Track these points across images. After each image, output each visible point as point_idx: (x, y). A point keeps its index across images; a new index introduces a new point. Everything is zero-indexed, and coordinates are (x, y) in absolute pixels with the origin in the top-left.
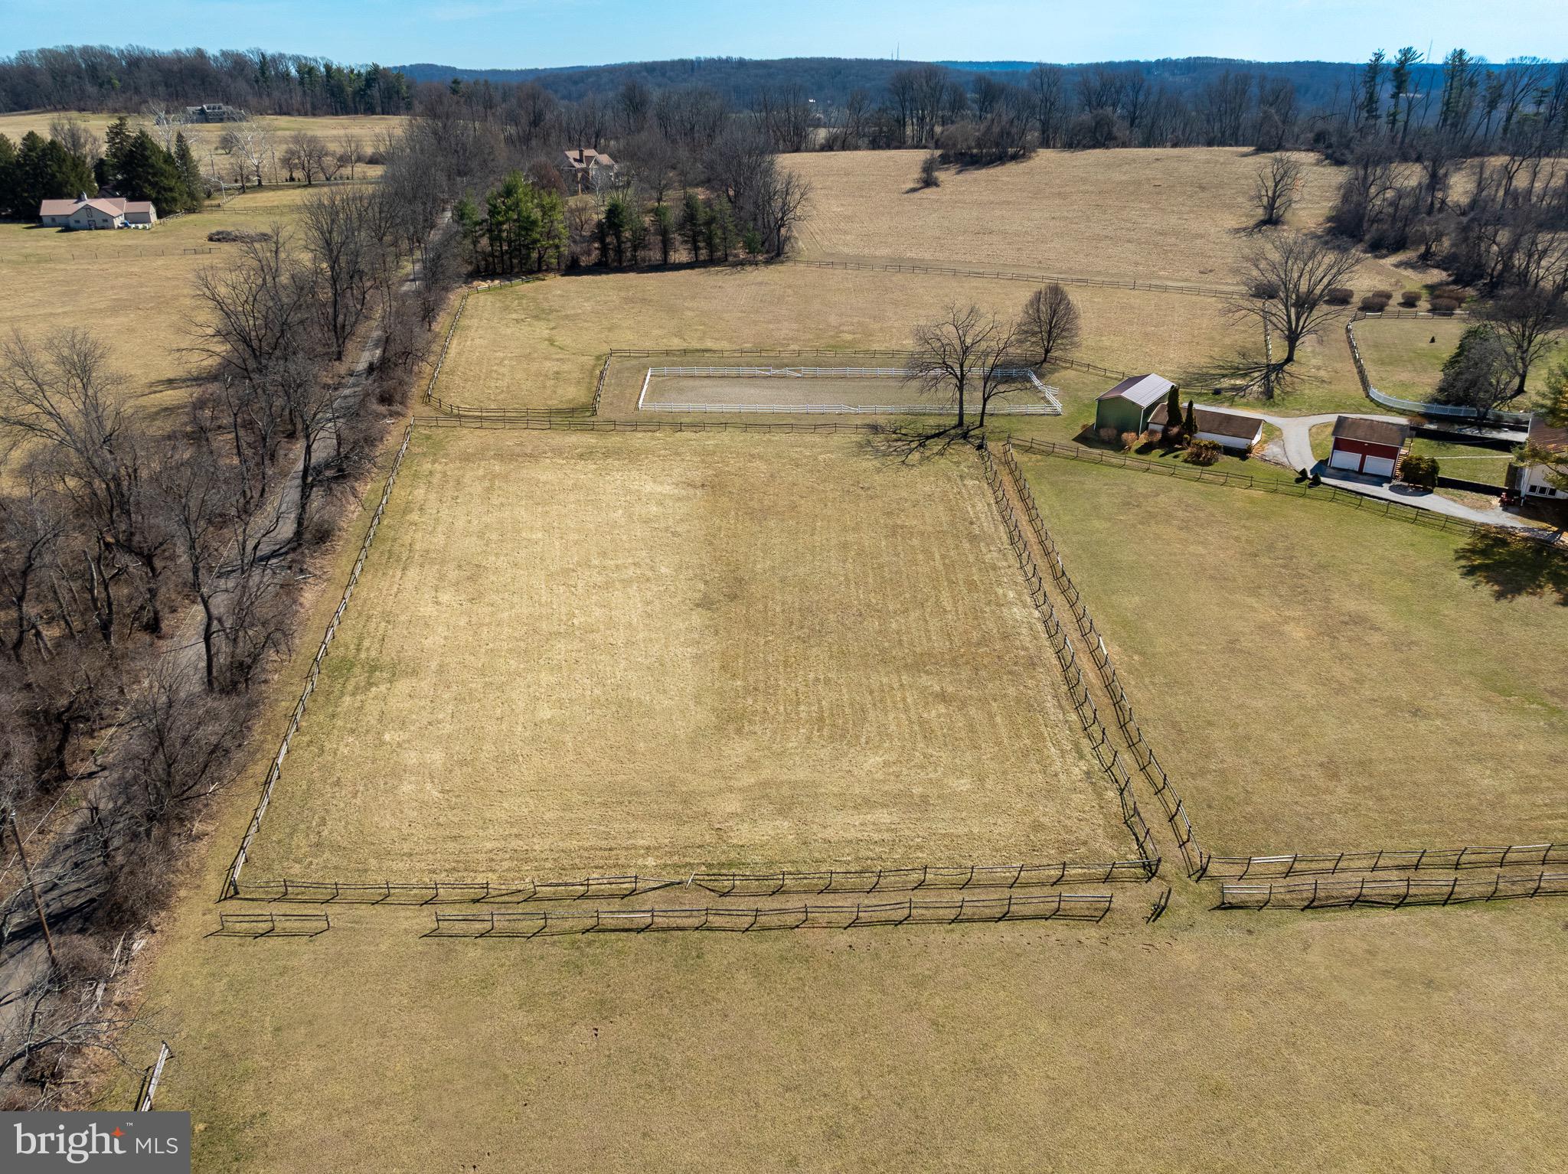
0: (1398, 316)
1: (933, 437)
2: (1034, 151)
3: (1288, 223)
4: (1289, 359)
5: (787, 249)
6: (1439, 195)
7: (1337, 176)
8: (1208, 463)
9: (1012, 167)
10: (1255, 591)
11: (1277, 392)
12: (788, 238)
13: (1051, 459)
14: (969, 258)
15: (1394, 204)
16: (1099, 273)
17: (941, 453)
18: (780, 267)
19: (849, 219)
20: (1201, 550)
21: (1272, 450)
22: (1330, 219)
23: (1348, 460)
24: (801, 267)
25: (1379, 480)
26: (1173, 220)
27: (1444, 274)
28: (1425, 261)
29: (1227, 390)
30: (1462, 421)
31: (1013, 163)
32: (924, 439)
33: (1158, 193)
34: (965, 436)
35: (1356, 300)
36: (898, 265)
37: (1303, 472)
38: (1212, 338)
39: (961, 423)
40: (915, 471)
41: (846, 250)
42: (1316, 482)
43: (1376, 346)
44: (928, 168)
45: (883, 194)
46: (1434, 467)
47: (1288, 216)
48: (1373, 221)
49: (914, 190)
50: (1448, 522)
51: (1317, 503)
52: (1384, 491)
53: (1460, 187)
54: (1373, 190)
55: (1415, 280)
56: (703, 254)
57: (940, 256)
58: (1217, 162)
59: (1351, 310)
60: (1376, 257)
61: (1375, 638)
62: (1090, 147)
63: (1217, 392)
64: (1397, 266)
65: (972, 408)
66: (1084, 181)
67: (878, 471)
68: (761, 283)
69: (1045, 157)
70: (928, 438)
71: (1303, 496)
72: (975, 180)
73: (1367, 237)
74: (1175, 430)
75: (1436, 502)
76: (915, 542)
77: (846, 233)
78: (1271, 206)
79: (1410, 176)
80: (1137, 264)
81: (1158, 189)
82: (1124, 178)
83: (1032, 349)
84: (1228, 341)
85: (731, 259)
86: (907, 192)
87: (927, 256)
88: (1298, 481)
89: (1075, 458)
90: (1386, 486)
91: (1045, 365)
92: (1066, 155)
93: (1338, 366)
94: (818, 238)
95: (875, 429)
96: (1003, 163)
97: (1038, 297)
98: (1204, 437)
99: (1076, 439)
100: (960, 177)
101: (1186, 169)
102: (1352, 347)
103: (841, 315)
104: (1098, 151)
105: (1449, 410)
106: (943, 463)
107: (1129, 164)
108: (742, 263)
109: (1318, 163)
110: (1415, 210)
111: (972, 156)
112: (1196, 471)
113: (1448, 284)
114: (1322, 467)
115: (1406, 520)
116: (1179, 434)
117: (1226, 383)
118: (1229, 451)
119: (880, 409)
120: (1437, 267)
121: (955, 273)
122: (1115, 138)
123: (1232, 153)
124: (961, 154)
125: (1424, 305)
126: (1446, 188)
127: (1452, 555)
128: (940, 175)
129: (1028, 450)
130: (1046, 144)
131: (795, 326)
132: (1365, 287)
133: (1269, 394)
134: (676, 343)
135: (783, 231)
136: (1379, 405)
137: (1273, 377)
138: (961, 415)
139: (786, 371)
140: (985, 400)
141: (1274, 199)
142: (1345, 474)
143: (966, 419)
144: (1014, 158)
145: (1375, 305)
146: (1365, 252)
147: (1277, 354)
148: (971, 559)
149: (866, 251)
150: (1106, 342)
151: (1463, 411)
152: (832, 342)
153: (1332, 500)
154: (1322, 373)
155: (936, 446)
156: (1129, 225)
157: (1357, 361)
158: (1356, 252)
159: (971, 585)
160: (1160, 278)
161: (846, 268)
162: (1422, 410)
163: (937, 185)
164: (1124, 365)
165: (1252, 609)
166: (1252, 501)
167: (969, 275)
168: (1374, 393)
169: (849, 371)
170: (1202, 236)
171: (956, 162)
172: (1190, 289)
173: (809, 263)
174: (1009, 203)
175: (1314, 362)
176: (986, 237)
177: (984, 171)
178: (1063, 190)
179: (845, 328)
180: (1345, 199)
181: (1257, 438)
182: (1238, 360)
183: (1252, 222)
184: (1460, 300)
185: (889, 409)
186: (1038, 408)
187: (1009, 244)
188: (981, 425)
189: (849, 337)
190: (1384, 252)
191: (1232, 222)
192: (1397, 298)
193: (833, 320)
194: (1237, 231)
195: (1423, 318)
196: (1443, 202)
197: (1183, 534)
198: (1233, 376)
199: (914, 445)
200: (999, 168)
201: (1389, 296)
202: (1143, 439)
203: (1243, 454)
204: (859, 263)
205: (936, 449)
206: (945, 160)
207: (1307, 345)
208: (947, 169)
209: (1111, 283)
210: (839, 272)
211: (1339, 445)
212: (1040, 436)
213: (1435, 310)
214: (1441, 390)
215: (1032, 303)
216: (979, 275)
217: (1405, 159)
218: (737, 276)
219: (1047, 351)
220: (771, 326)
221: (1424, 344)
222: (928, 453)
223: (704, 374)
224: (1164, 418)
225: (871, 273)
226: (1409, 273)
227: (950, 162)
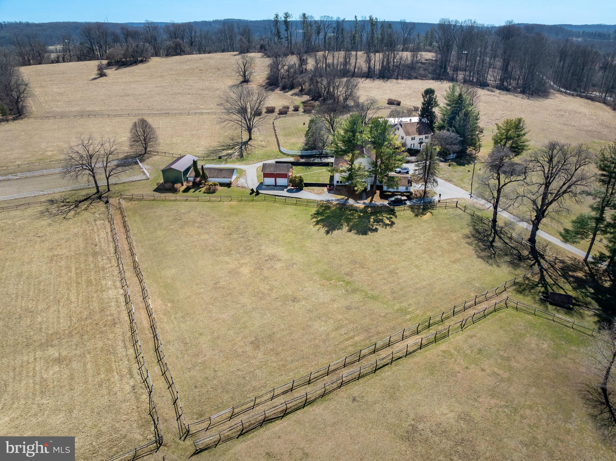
0: (292, 115)
1: (83, 201)
2: (150, 58)
3: (252, 81)
4: (250, 139)
5: (24, 112)
6: (304, 67)
7: (268, 61)
8: (214, 192)
9: (140, 66)
10: (228, 253)
11: (244, 154)
12: (24, 107)
13: (142, 202)
14: (117, 108)
15: (288, 71)
16: (175, 109)
17: (86, 209)
18: (21, 121)
19: (60, 94)
20: (206, 236)
21: (242, 181)
22: (268, 79)
23: (270, 181)
24: (31, 120)
25: (282, 187)
26: (207, 84)
27: (308, 97)
28: (302, 92)
29: (224, 156)
30: (314, 156)
31: (141, 64)
32: (78, 203)
33: (202, 73)
34: (100, 198)
35: (277, 110)
36: (82, 114)
37: (252, 190)
38: (220, 133)
39: (98, 191)
40: (71, 222)
41: (57, 110)
42: (258, 193)
43: (284, 129)
44: (100, 68)
45: (80, 82)
46: (301, 180)
47: (251, 78)
48: (282, 78)
49: (95, 79)
50: (308, 202)
51: (258, 203)
52: (284, 193)
53: (311, 64)
54: (280, 66)
55: (299, 100)
57: (103, 108)
58: (224, 59)
59: (275, 114)
60: (284, 92)
61: (279, 265)
62: (174, 55)
63: (220, 158)
64: (292, 95)
65: (102, 183)
66: (171, 70)
67: (50, 225)
68: (8, 130)
69: (155, 60)
70: (80, 202)
71: (253, 200)
72: (124, 72)
73: (280, 85)
74: (198, 179)
75: (306, 194)
76: (63, 263)
77: (58, 101)
78: (244, 76)
79: (293, 60)
80: (191, 104)
81: (201, 71)
82: (187, 67)
83: (140, 149)
84: (226, 134)
86: (92, 80)
87: (97, 109)
88: (251, 194)
89: (153, 200)
90: (285, 190)
91: (145, 155)
92: (164, 59)
93: (269, 139)
94: (43, 105)
95: (52, 202)
96: (137, 64)
98: (211, 181)
99: (155, 191)
100: (116, 72)
101: (212, 62)
102: (275, 130)
103: (48, 143)
104: (177, 57)
105: (309, 153)
106: (86, 214)
107: (190, 61)
109: (262, 57)
110: (295, 73)
111: (123, 62)
112: (208, 196)
113: (310, 101)
114: (261, 185)
115: (293, 204)
116: (200, 181)
117: (225, 153)
118: (222, 185)
119: (56, 190)
120: (306, 94)
121: (109, 115)
122: (185, 51)
123: (230, 55)
124: (118, 61)
125: (301, 109)
126: (306, 64)
127: (310, 217)
128: (107, 71)
129: (131, 199)
130: (157, 54)
131: (22, 151)
132: (280, 105)
133: (241, 156)
135: (20, 103)
136: (284, 154)
137: (243, 147)
138: (97, 187)
139: (10, 177)
140: (107, 179)
141: (245, 72)
142: (269, 187)
143: (100, 188)
144: (142, 61)
145: (284, 112)
146: (280, 90)
147: (245, 137)
148: (92, 266)
149: (67, 109)
150: (175, 140)
151: (314, 152)
152: (40, 157)
153: (265, 200)
154: (263, 143)
155: (83, 206)
156: (189, 87)
157: (276, 136)
158: (277, 91)
159: (89, 282)
160: (200, 109)
161: (55, 119)
162: (300, 154)
163: (106, 76)
164: (177, 152)
165: (227, 263)
166: (232, 207)
167: (115, 116)
168: (282, 149)
169: (45, 172)
170: (218, 89)
171: (116, 65)
172: (212, 113)
173: (37, 118)
174: (138, 81)
175: (260, 138)
176: (126, 98)
177: (128, 68)
178: (162, 74)
179: (49, 149)
180: (271, 71)
181: (234, 177)
182: (229, 142)
183: (239, 82)
184: (313, 107)
185: (63, 189)
186: (139, 177)
187: (136, 100)
188: (109, 190)
189: (50, 153)
190: (287, 90)
191: (230, 82)
192: (291, 108)
193: (43, 146)
194: (233, 86)
195: (301, 115)
196: (306, 69)
197: (200, 230)
198: (228, 149)
199: (72, 207)
200: (135, 67)
201: (288, 108)
202: (185, 185)
203: (229, 185)
204: (63, 116)
205: (84, 207)
206: (109, 65)
207: (256, 133)
208: (112, 68)
209: (179, 113)
210: (51, 121)
211: (266, 175)
212: (136, 192)
213: (305, 112)
214: (306, 144)
216: (121, 115)
217: (293, 54)
219: (146, 149)
220: (8, 153)
221: (301, 126)
222: (79, 210)
224: (193, 174)
225: (68, 120)
226: (296, 98)
227: (113, 65)
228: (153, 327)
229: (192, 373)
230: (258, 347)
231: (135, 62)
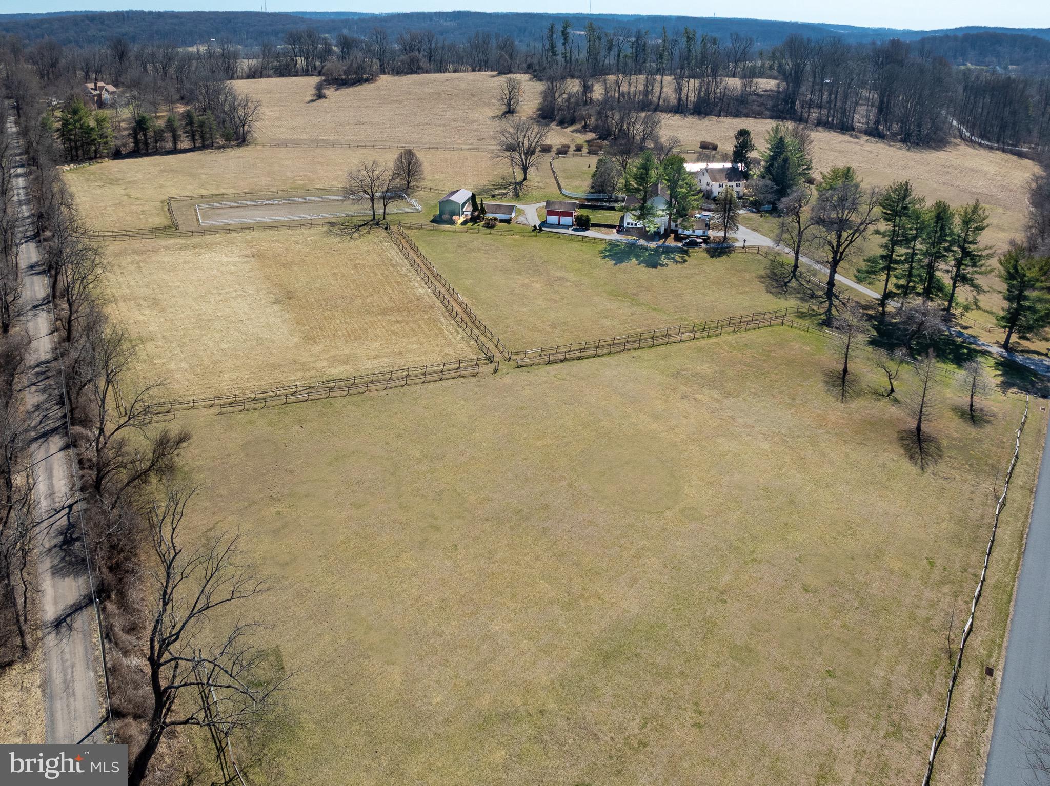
0: (574, 156)
1: (362, 226)
2: (378, 77)
3: (519, 112)
4: (525, 179)
5: (248, 138)
6: (589, 95)
7: (540, 87)
8: (493, 227)
9: (366, 87)
10: (519, 273)
11: (521, 194)
12: (249, 132)
13: (421, 231)
14: (355, 138)
15: (568, 100)
16: (426, 143)
17: (368, 233)
18: (247, 148)
19: (279, 119)
20: (495, 261)
21: (521, 219)
22: (539, 110)
23: (553, 219)
24: (259, 147)
25: (567, 227)
26: (460, 113)
27: (594, 135)
28: (585, 129)
29: (498, 195)
30: (602, 200)
31: (367, 83)
32: (358, 228)
33: (450, 99)
34: (377, 224)
35: (554, 149)
36: (316, 143)
37: (535, 226)
38: (487, 172)
39: (374, 219)
40: (358, 241)
41: (283, 137)
42: (541, 230)
43: (564, 171)
44: (319, 87)
45: (295, 104)
46: (588, 219)
47: (518, 109)
48: (559, 110)
49: (312, 101)
50: (595, 240)
51: (542, 239)
52: (570, 231)
53: (598, 91)
54: (557, 95)
55: (581, 139)
56: (198, 143)
57: (339, 138)
58: (478, 81)
59: (552, 154)
60: (562, 128)
61: (568, 284)
62: (408, 74)
63: (493, 196)
64: (572, 132)
65: (379, 211)
66: (409, 93)
67: (339, 242)
68: (239, 158)
69: (385, 80)
70: (359, 227)
71: (536, 236)
72: (347, 94)
73: (557, 118)
74: (476, 213)
75: (591, 233)
76: (367, 269)
77: (279, 127)
78: (509, 104)
79: (574, 86)
80: (445, 137)
81: (450, 97)
82: (430, 91)
83: (400, 182)
84: (495, 173)
85: (215, 145)
87: (331, 138)
88: (533, 230)
89: (432, 230)
90: (570, 229)
91: (409, 190)
92: (396, 78)
93: (548, 181)
94: (265, 131)
95: (332, 224)
96: (361, 84)
97: (401, 156)
98: (490, 216)
99: (431, 222)
100: (338, 93)
101: (462, 85)
102: (553, 172)
103: (293, 172)
104: (413, 76)
105: (596, 196)
106: (370, 236)
107: (432, 83)
108: (223, 147)
109: (530, 80)
110: (577, 103)
111: (342, 80)
112: (488, 230)
113: (596, 139)
114: (543, 224)
115: (579, 241)
116: (479, 215)
117: (497, 192)
118: (502, 221)
119: (332, 215)
120: (591, 131)
121: (350, 146)
122: (422, 68)
123: (486, 75)
124: (336, 79)
125: (585, 150)
126: (591, 92)
127: (597, 252)
128: (326, 92)
129: (410, 228)
130: (384, 72)
131: (269, 179)
132: (558, 143)
133: (517, 195)
134: (203, 192)
135: (246, 127)
136: (566, 196)
137: (518, 188)
138: (374, 215)
139: (274, 201)
140: (385, 206)
141: (509, 101)
142: (552, 226)
143: (376, 217)
144: (368, 80)
145: (563, 151)
146: (557, 125)
147: (520, 177)
148: (395, 273)
149: (295, 137)
150: (437, 177)
151: (602, 196)
152: (293, 186)
153: (548, 236)
154: (540, 184)
155: (365, 230)
156: (438, 117)
157: (556, 178)
158: (553, 126)
159: (398, 283)
160: (458, 144)
161: (286, 147)
162: (585, 197)
163: (325, 97)
164: (448, 188)
165: (519, 279)
166: (514, 240)
167: (357, 147)
168: (564, 191)
169: (308, 199)
170: (476, 121)
171: (334, 84)
172: (473, 149)
173: (264, 145)
174: (369, 107)
175: (536, 179)
176: (362, 126)
177: (351, 89)
178: (398, 98)
179: (297, 178)
180: (545, 99)
181: (513, 215)
182: (501, 182)
183: (501, 113)
184: (601, 147)
185: (336, 215)
186: (409, 209)
187: (375, 129)
188: (384, 219)
189: (301, 183)
190: (566, 125)
191: (490, 113)
192: (573, 148)
193: (289, 175)
194: (494, 118)
195: (585, 156)
196: (591, 99)
197: (487, 256)
198: (500, 188)
199: (354, 230)
200: (359, 87)
201: (569, 147)
202: (462, 219)
203: (508, 221)
204: (294, 144)
205: (365, 231)
206: (328, 83)
207: (532, 171)
208: (329, 88)
209: (433, 148)
210: (283, 149)
211: (550, 213)
212: (415, 221)
213: (590, 152)
214: (592, 187)
215: (398, 159)
216: (363, 147)
217: (573, 77)
218: (223, 154)
219: (409, 183)
220: (255, 180)
221: (586, 168)
222: (362, 233)
223: (227, 206)
224: (470, 208)
225: (302, 149)
226: (578, 135)
227: (330, 84)
228: (465, 311)
229: (505, 335)
230: (555, 328)
231: (359, 81)
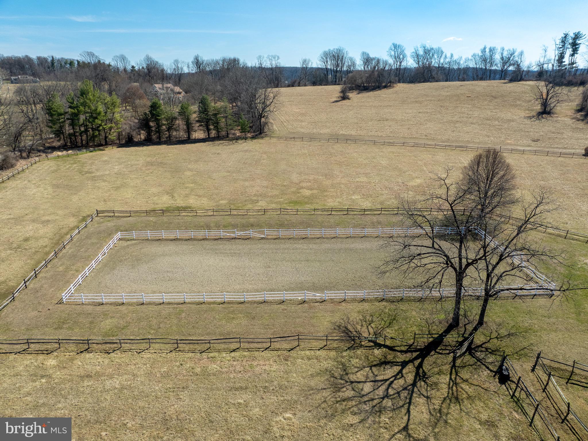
3: (556, 113)
5: (266, 130)
12: (266, 123)
14: (380, 134)
18: (260, 141)
19: (303, 115)
24: (274, 140)
26: (489, 113)
31: (385, 89)
33: (472, 100)
36: (336, 138)
41: (302, 130)
44: (343, 92)
45: (321, 103)
47: (554, 109)
49: (337, 101)
56: (213, 133)
57: (362, 133)
66: (427, 96)
68: (246, 151)
72: (369, 97)
77: (302, 121)
78: (545, 104)
81: (470, 98)
82: (448, 94)
85: (230, 136)
86: (333, 102)
87: (353, 133)
92: (412, 85)
94: (285, 124)
96: (380, 89)
97: (478, 161)
100: (360, 95)
101: (479, 89)
103: (300, 173)
104: (428, 83)
107: (447, 88)
108: (237, 139)
111: (364, 86)
121: (375, 142)
122: (434, 78)
123: (498, 82)
124: (359, 86)
128: (350, 95)
130: (399, 81)
131: (265, 183)
134: (165, 201)
135: (263, 120)
139: (251, 233)
141: (546, 100)
144: (385, 87)
149: (315, 131)
152: (294, 198)
156: (466, 115)
161: (302, 141)
163: (349, 99)
167: (384, 144)
171: (357, 89)
173: (279, 138)
174: (391, 106)
176: (385, 122)
177: (371, 93)
178: (417, 100)
179: (304, 185)
183: (535, 113)
187: (401, 126)
191: (522, 113)
193: (295, 177)
194: (529, 118)
200: (379, 91)
204: (312, 138)
206: (351, 89)
208: (352, 92)
210: (298, 143)
215: (471, 167)
218: (232, 146)
220: (247, 184)
223: (172, 237)
225: (319, 144)
227: (354, 89)
231: (379, 87)
